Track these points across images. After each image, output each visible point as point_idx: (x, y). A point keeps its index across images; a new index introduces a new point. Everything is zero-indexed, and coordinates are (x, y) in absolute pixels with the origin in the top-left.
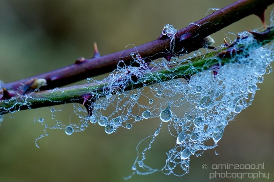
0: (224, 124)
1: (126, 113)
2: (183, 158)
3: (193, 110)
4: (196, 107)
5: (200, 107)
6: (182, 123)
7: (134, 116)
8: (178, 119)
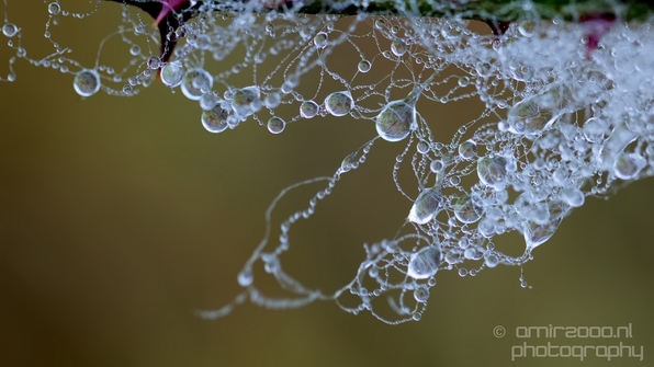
0: (572, 202)
1: (277, 82)
2: (411, 273)
3: (488, 132)
4: (501, 126)
5: (511, 128)
6: (441, 162)
7: (300, 98)
8: (431, 145)
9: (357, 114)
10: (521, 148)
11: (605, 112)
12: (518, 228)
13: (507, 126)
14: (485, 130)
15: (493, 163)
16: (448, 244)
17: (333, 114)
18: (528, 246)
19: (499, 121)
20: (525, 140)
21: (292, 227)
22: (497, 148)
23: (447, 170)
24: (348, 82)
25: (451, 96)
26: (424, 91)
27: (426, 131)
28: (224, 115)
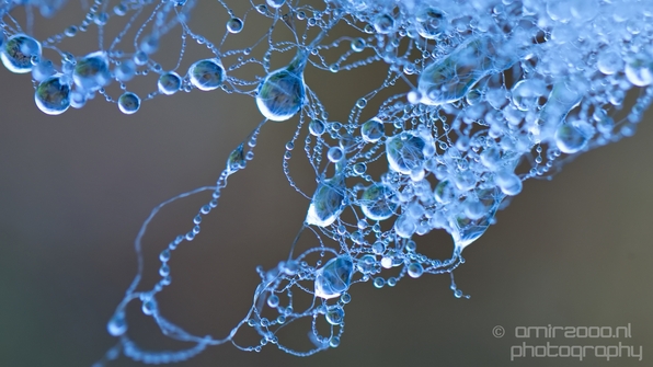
3: (396, 106)
4: (412, 97)
5: (424, 98)
6: (342, 148)
7: (157, 68)
8: (326, 125)
9: (230, 89)
10: (439, 124)
11: (540, 70)
12: (445, 227)
13: (420, 96)
14: (392, 104)
15: (406, 146)
16: (359, 251)
17: (201, 87)
18: (457, 245)
19: (409, 90)
20: (442, 112)
21: (173, 256)
22: (408, 126)
23: (348, 156)
24: (217, 46)
25: (343, 64)
26: (311, 56)
27: (318, 107)
28: (64, 92)
